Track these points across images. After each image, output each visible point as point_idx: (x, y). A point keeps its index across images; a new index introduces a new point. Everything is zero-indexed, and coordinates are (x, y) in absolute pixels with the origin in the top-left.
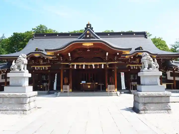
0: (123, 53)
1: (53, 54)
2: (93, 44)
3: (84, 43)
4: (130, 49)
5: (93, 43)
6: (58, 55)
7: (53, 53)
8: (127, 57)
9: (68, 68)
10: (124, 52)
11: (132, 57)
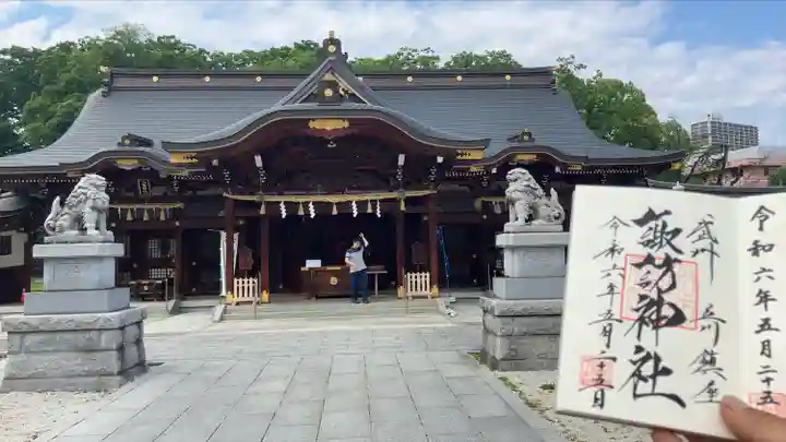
0: (459, 157)
1: (194, 160)
2: (346, 124)
3: (313, 120)
4: (485, 143)
5: (349, 120)
6: (215, 162)
7: (194, 155)
8: (473, 169)
9: (252, 213)
10: (462, 155)
11: (494, 171)
